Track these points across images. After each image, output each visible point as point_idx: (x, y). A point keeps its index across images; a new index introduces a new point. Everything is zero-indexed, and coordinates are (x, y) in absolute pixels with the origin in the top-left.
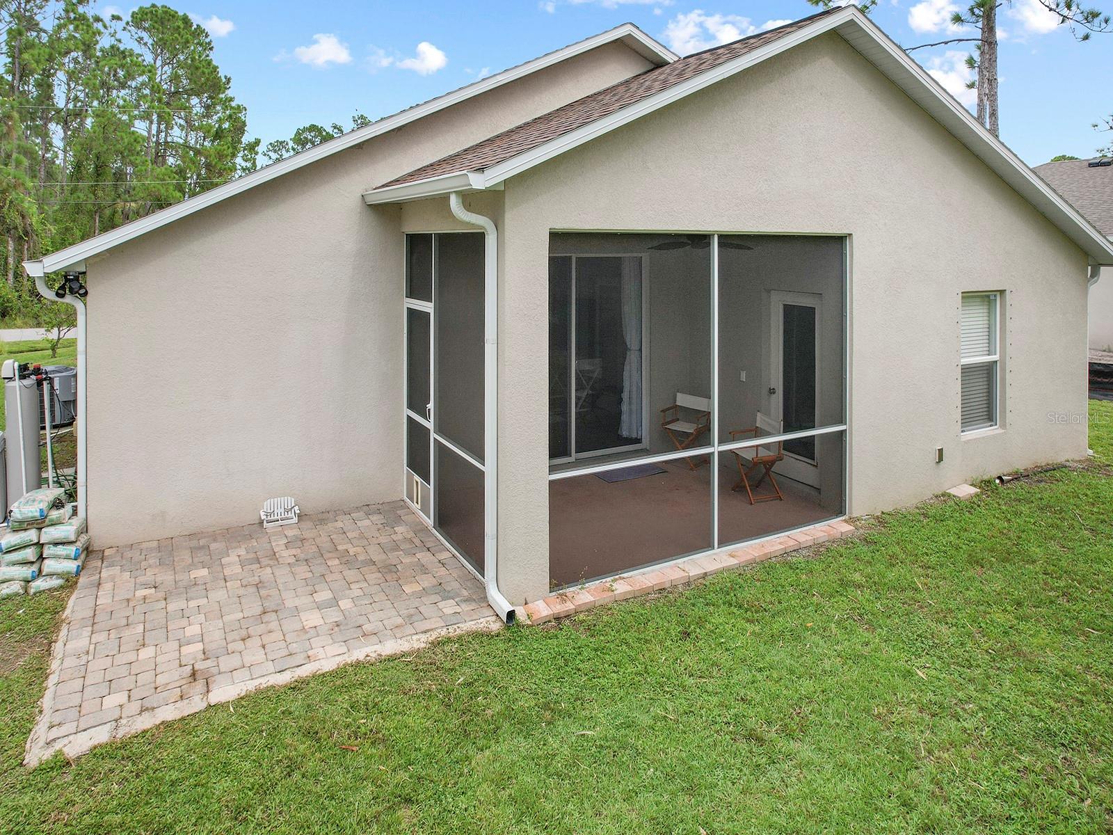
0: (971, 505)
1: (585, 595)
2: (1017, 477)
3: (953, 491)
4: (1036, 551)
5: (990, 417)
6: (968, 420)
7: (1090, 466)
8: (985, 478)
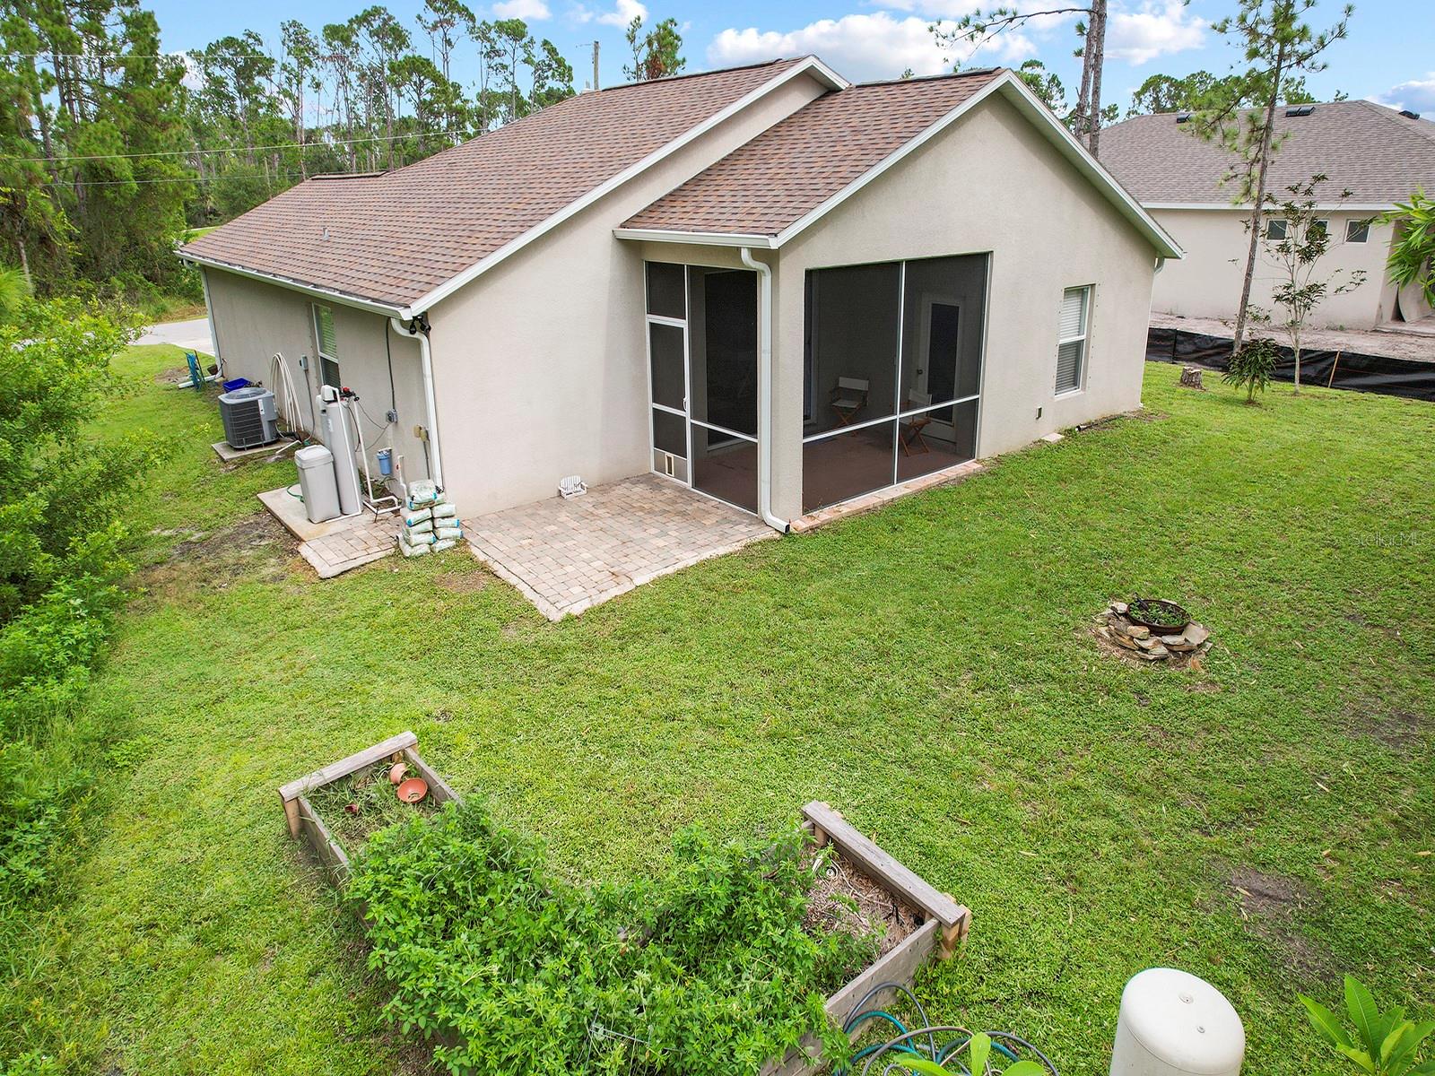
0: (1059, 446)
1: (824, 515)
2: (1090, 426)
3: (1046, 438)
4: (1099, 472)
5: (1075, 383)
6: (1060, 386)
7: (1141, 415)
8: (1069, 428)
